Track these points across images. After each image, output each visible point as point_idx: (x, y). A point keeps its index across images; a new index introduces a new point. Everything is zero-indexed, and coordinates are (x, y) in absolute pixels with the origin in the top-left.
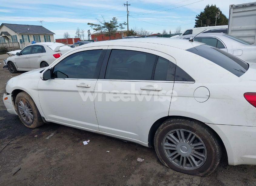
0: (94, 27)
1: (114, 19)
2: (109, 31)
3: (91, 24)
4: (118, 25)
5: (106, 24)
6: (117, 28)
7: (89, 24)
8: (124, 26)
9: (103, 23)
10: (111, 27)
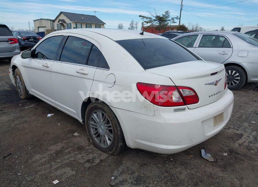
0: (145, 20)
1: (167, 12)
2: (160, 24)
3: (143, 16)
4: (170, 19)
5: (157, 17)
6: (168, 22)
7: (140, 16)
8: (176, 20)
9: (155, 15)
10: (163, 21)
